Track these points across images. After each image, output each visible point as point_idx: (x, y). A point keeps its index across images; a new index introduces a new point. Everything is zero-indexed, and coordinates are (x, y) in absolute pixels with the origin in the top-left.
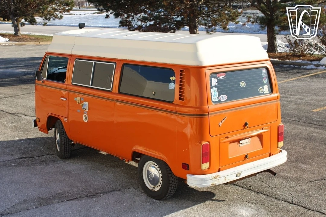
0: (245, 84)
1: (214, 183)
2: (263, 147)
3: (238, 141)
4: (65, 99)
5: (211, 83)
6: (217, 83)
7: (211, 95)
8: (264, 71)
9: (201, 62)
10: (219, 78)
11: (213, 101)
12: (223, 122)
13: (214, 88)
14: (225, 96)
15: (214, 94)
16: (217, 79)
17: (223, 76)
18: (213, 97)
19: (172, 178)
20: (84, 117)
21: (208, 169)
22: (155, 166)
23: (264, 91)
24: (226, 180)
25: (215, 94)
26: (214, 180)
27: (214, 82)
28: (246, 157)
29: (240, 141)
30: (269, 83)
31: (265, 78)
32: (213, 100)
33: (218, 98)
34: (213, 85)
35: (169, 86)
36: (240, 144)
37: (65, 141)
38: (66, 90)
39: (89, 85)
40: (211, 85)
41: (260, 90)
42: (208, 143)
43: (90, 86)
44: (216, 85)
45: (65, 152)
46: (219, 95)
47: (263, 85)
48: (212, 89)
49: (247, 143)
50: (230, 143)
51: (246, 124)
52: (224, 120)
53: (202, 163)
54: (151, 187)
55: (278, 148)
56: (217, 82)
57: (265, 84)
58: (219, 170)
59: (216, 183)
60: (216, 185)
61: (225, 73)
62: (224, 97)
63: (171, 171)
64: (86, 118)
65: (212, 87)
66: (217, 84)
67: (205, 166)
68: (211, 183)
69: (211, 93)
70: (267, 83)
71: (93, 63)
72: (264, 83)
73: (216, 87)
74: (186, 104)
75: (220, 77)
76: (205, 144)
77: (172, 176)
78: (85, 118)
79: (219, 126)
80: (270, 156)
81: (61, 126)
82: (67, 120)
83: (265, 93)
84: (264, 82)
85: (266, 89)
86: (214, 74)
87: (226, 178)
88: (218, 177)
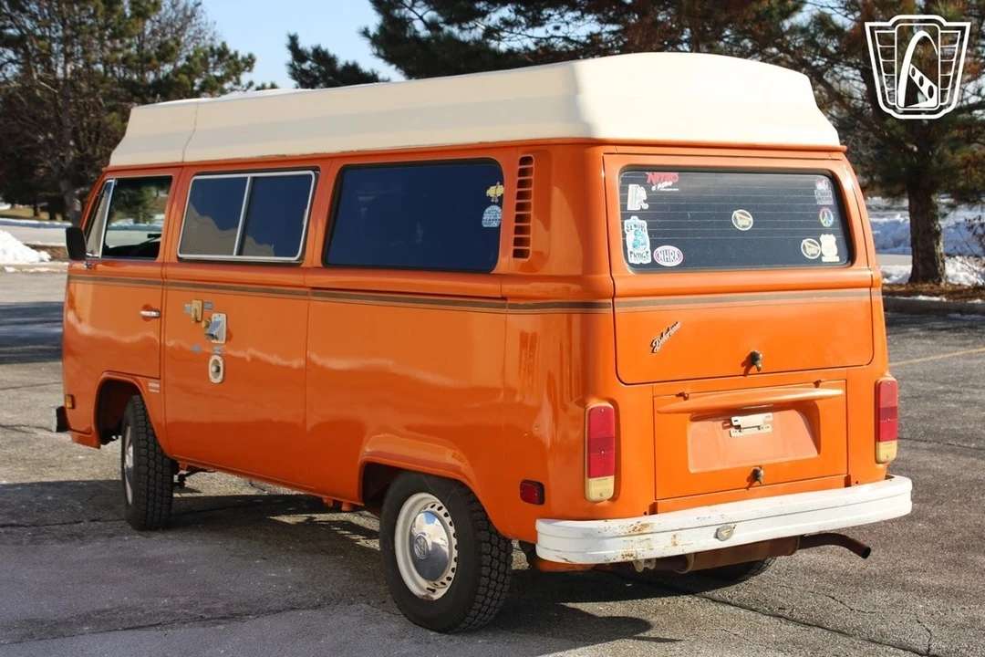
0: (751, 219)
1: (631, 551)
2: (819, 453)
3: (726, 414)
4: (154, 314)
5: (624, 199)
6: (645, 201)
7: (625, 242)
8: (823, 186)
9: (588, 126)
10: (654, 188)
11: (631, 261)
12: (666, 337)
13: (634, 219)
14: (676, 249)
15: (636, 237)
16: (648, 190)
17: (670, 184)
18: (630, 248)
19: (492, 546)
20: (213, 365)
21: (614, 499)
22: (435, 509)
23: (822, 255)
24: (675, 545)
25: (639, 238)
26: (631, 538)
27: (637, 197)
28: (755, 476)
29: (733, 419)
30: (839, 229)
31: (824, 209)
32: (632, 260)
33: (649, 254)
34: (630, 207)
35: (485, 218)
36: (733, 430)
37: (152, 463)
38: (158, 283)
39: (232, 254)
40: (624, 207)
41: (809, 248)
42: (610, 406)
43: (235, 257)
44: (642, 209)
45: (151, 503)
46: (654, 246)
47: (816, 232)
48: (626, 222)
49: (759, 427)
50: (694, 419)
51: (752, 359)
52: (671, 332)
53: (590, 477)
54: (421, 588)
55: (878, 462)
56: (645, 198)
57: (826, 231)
58: (654, 510)
59: (639, 550)
60: (639, 558)
61: (676, 174)
62: (670, 255)
63: (489, 522)
64: (218, 370)
65: (626, 215)
66: (646, 206)
67: (601, 488)
68: (622, 551)
69: (624, 235)
70: (832, 226)
71: (247, 178)
72: (820, 225)
73: (641, 214)
74: (536, 271)
75: (659, 186)
76: (600, 408)
77: (491, 538)
78: (214, 369)
79: (653, 352)
80: (848, 484)
81: (139, 412)
82: (158, 386)
83: (824, 259)
84: (823, 221)
85: (829, 247)
86: (636, 173)
87: (675, 536)
88: (644, 531)
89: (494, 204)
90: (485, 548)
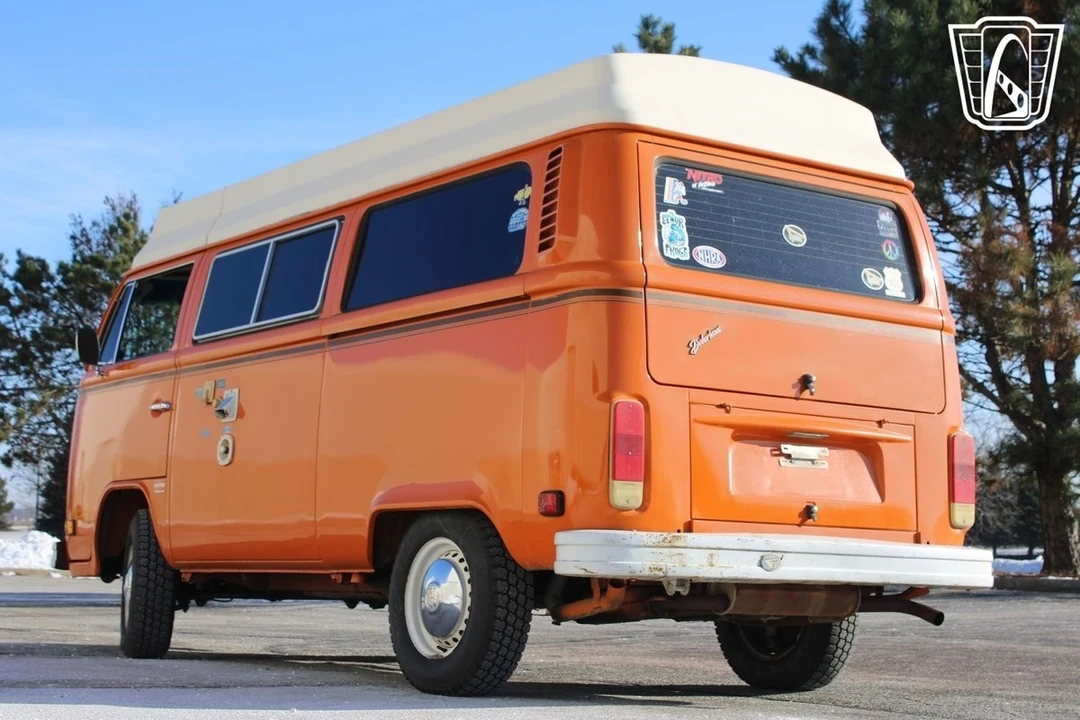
0: (805, 236)
1: (661, 564)
2: (883, 500)
3: (776, 438)
4: (164, 406)
5: (660, 190)
6: (684, 197)
7: (660, 234)
8: (886, 218)
10: (694, 186)
11: (666, 254)
12: (704, 340)
13: (671, 212)
14: (719, 252)
15: (674, 233)
16: (688, 186)
17: (713, 184)
18: (665, 242)
20: (222, 445)
21: (643, 508)
22: (450, 557)
23: (885, 287)
24: (712, 565)
25: (676, 232)
26: (661, 550)
27: (675, 191)
28: (808, 513)
29: (783, 446)
30: (904, 264)
31: (887, 241)
32: (668, 254)
33: (688, 250)
34: (667, 199)
35: (511, 223)
36: (782, 459)
38: (171, 373)
39: (250, 323)
40: (660, 198)
41: (870, 278)
42: (640, 404)
44: (680, 204)
46: (693, 244)
47: (880, 263)
48: (662, 214)
49: (813, 461)
50: (736, 438)
51: (805, 382)
52: (711, 335)
53: (614, 478)
54: (428, 647)
55: (953, 527)
56: (684, 194)
57: (890, 264)
58: (689, 528)
59: (670, 565)
60: (670, 574)
61: (720, 176)
62: (711, 257)
63: (505, 549)
64: (227, 452)
65: (662, 207)
66: (685, 202)
67: (626, 493)
68: (649, 564)
69: (660, 227)
70: (897, 261)
71: (269, 244)
72: (883, 256)
73: (679, 209)
75: (700, 184)
76: (628, 403)
78: (222, 449)
79: (690, 353)
80: (917, 540)
82: (163, 485)
83: (888, 293)
84: (887, 254)
85: (894, 281)
86: (674, 168)
87: (711, 555)
88: (676, 544)
89: (522, 206)
90: (502, 586)
